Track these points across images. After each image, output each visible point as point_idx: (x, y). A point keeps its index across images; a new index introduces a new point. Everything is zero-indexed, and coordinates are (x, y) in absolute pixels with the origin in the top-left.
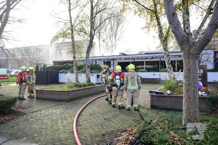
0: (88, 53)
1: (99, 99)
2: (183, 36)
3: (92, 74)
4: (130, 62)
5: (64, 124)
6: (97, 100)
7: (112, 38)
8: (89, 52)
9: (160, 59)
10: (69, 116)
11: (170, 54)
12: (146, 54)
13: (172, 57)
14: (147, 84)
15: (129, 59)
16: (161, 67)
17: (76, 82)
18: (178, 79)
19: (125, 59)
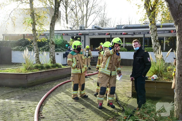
0: (52, 26)
1: (67, 84)
2: (179, 6)
3: (58, 53)
4: (105, 38)
5: (21, 116)
6: (64, 85)
7: (82, 7)
8: (54, 24)
9: (144, 34)
10: (28, 106)
11: (158, 29)
12: (126, 28)
13: (160, 32)
14: (126, 67)
15: (105, 34)
16: (145, 45)
17: (37, 63)
18: (167, 61)
19: (99, 34)
